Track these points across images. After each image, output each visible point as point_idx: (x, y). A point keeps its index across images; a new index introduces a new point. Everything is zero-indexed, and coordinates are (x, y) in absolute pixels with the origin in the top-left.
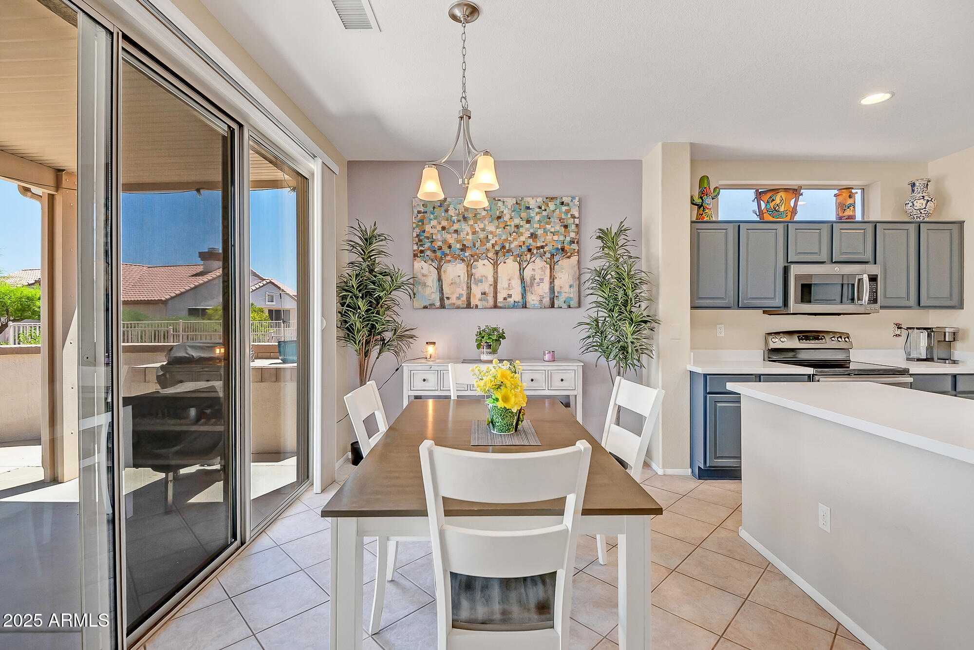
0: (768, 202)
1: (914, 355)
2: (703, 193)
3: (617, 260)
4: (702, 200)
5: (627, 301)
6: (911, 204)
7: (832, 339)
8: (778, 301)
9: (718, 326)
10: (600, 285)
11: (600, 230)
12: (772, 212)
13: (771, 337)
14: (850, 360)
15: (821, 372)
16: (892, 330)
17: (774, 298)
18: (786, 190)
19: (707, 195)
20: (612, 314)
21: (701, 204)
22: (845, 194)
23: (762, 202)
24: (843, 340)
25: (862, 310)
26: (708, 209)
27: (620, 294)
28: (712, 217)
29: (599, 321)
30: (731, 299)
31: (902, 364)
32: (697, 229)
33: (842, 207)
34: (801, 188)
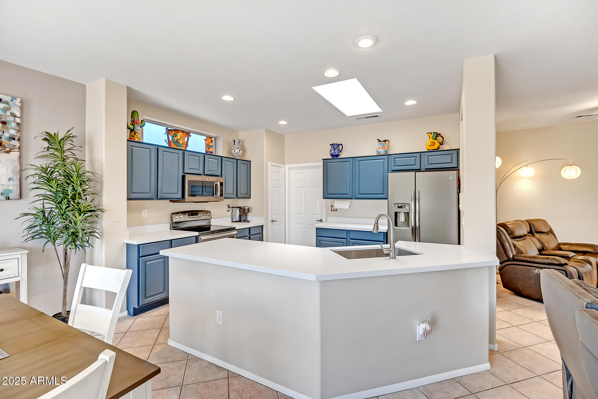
0: (173, 136)
1: (234, 220)
2: (134, 122)
3: (64, 160)
4: (134, 127)
5: (75, 195)
6: (234, 150)
7: (204, 214)
8: (179, 195)
9: (143, 210)
10: (47, 181)
11: (47, 133)
12: (176, 142)
13: (175, 215)
14: (211, 225)
15: (202, 234)
16: (226, 208)
17: (177, 193)
18: (183, 132)
19: (137, 124)
20: (60, 206)
21: (133, 129)
22: (210, 140)
23: (169, 135)
24: (208, 215)
25: (217, 199)
26: (137, 133)
27: (70, 189)
28: (140, 139)
29: (45, 212)
30: (153, 194)
31: (230, 225)
32: (131, 146)
33: (208, 146)
34: (190, 132)
